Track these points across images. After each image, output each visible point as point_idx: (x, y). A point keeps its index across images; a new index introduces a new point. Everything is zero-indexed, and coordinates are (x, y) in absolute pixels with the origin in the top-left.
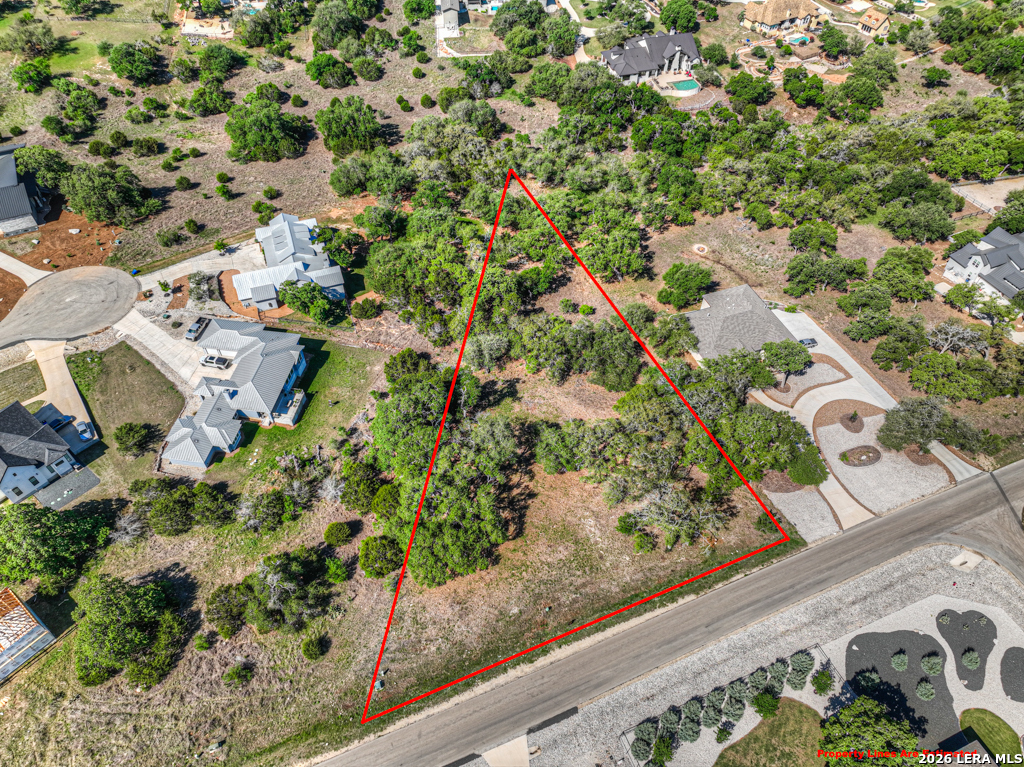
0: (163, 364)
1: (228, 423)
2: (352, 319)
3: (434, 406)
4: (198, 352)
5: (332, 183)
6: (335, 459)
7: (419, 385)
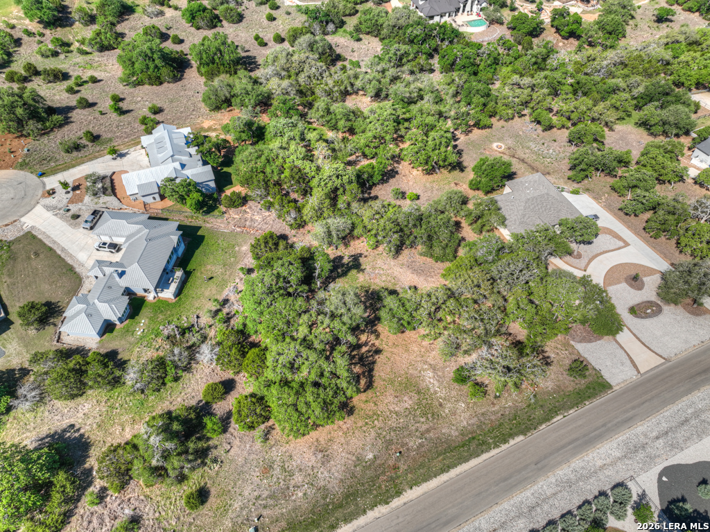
0: (63, 250)
1: (117, 298)
2: (222, 208)
3: (293, 279)
4: (93, 239)
5: (204, 101)
6: (210, 326)
7: (280, 262)
